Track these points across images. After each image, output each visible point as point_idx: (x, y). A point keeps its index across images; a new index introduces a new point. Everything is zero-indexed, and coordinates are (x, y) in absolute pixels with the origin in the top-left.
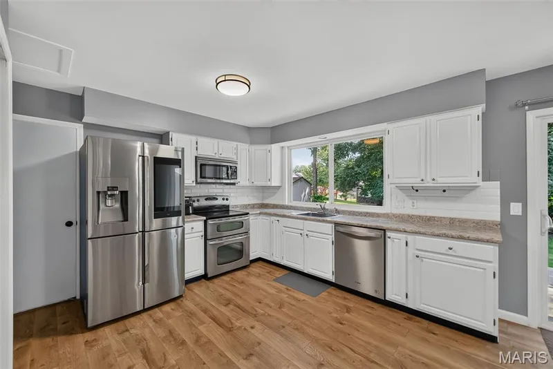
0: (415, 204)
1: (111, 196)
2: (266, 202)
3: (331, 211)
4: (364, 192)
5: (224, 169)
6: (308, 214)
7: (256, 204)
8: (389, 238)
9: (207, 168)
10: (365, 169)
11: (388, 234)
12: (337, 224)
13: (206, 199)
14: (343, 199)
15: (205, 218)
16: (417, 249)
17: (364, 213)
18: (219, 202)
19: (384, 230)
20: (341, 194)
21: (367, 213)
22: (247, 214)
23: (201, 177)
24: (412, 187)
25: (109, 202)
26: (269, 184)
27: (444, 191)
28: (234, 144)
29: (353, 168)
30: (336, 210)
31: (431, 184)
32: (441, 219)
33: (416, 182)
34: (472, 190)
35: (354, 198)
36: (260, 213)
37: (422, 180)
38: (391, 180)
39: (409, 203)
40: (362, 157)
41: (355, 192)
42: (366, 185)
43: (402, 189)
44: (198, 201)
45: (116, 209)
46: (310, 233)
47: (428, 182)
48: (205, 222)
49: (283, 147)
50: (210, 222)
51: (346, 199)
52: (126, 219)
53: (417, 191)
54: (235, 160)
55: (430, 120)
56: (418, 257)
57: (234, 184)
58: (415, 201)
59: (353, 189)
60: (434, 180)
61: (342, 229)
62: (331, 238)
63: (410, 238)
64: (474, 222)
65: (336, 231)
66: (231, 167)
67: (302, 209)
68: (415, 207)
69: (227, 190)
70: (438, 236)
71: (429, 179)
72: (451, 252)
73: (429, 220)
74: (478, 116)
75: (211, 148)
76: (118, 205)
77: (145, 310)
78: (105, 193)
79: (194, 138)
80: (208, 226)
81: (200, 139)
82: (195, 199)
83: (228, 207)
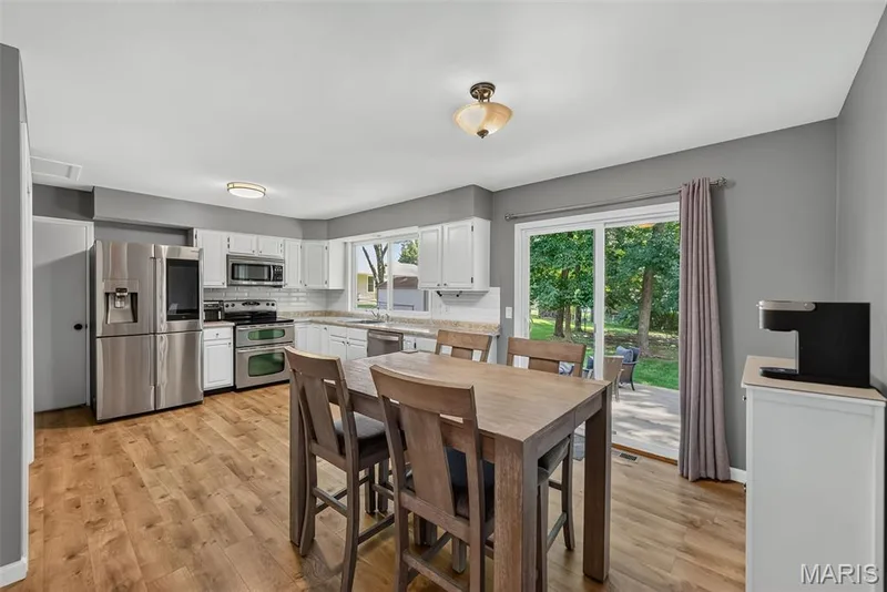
1: (120, 297)
2: (330, 309)
3: (382, 317)
5: (266, 269)
6: (362, 322)
7: (317, 312)
8: (404, 341)
9: (240, 267)
11: (405, 337)
13: (244, 304)
15: (233, 324)
17: (411, 319)
18: (262, 308)
19: (403, 334)
22: (291, 321)
23: (233, 278)
25: (118, 304)
26: (326, 287)
27: (458, 296)
28: (281, 240)
30: (389, 317)
34: (481, 295)
36: (311, 322)
37: (438, 285)
44: (233, 305)
45: (126, 311)
46: (351, 341)
48: (234, 328)
49: (345, 243)
50: (239, 328)
52: (135, 320)
53: (441, 295)
54: (282, 257)
57: (281, 286)
60: (445, 285)
62: (366, 344)
64: (484, 326)
65: (369, 338)
66: (274, 267)
67: (363, 316)
69: (273, 294)
75: (249, 245)
76: (128, 307)
77: (156, 412)
78: (115, 294)
79: (225, 235)
80: (237, 333)
81: (233, 236)
82: (230, 304)
83: (275, 313)
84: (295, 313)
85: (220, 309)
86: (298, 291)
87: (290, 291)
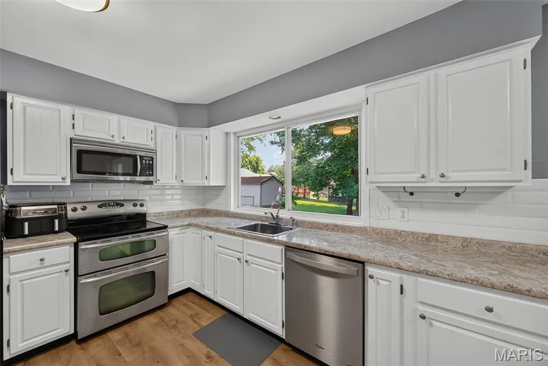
0: (406, 214)
2: (210, 206)
3: (287, 222)
4: (335, 191)
6: (255, 226)
7: (193, 210)
8: (371, 277)
10: (335, 168)
11: (370, 270)
12: (289, 248)
13: (100, 206)
14: (315, 198)
15: (75, 239)
16: (421, 303)
17: (332, 225)
19: (363, 263)
20: (313, 193)
21: (336, 226)
22: (165, 227)
23: (80, 172)
24: (404, 187)
26: (206, 183)
27: (458, 195)
28: (151, 125)
29: (323, 167)
30: (293, 220)
31: (437, 183)
32: (447, 239)
33: (410, 179)
34: (499, 193)
35: (326, 197)
36: (189, 225)
37: (423, 177)
38: (371, 177)
39: (396, 212)
40: (332, 156)
41: (326, 191)
42: (337, 185)
43: (387, 190)
44: (84, 209)
46: (251, 259)
47: (432, 180)
48: (76, 245)
49: (227, 133)
50: (83, 246)
51: (318, 198)
53: (412, 194)
54: (152, 146)
55: (436, 75)
56: (423, 317)
57: (151, 183)
58: (406, 210)
59: (324, 188)
60: (443, 176)
61: (297, 258)
62: (280, 267)
63: (408, 280)
64: (503, 247)
66: (141, 157)
67: (250, 217)
68: (406, 219)
69: (143, 192)
70: (463, 282)
71: (434, 174)
72: (489, 316)
73: (428, 241)
74: (525, 61)
79: (67, 110)
80: (80, 252)
81: (79, 112)
82: (79, 206)
83: (143, 216)
84: (168, 214)
85: (60, 217)
86: (172, 188)
87: (163, 188)
